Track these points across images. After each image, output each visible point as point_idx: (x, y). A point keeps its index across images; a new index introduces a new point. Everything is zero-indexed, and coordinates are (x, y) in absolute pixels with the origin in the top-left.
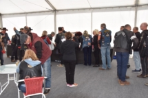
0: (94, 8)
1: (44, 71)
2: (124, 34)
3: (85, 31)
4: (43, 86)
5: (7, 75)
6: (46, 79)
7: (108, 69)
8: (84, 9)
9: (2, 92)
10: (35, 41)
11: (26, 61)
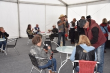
1: (97, 56)
4: (95, 70)
5: (66, 54)
6: (98, 64)
9: (61, 66)
10: (93, 26)
11: (81, 45)
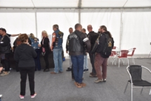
0: (38, 8)
2: (76, 36)
3: (31, 34)
7: (60, 72)
8: (27, 8)
